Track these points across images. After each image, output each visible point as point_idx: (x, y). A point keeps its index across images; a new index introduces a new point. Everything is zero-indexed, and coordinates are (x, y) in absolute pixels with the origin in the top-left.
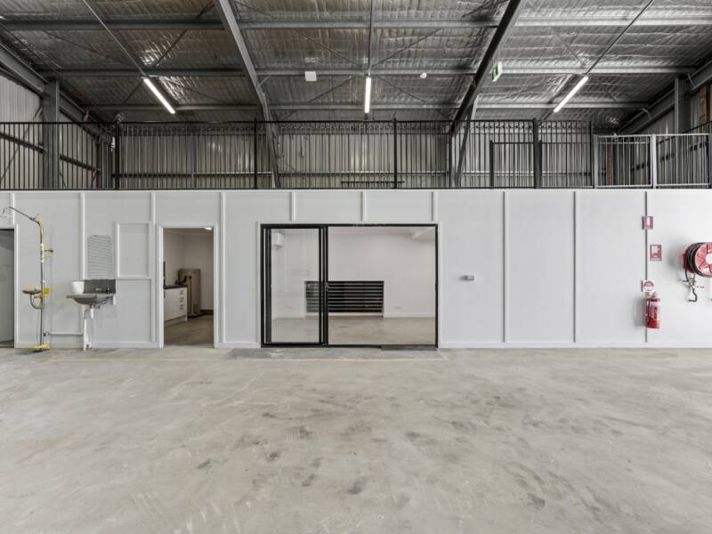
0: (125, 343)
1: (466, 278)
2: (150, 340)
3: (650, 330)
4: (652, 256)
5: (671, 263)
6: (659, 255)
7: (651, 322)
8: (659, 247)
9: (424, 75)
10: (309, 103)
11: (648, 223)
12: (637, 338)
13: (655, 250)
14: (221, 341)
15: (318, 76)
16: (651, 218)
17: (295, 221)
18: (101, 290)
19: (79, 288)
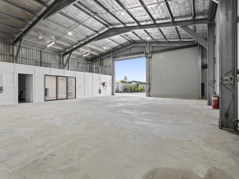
0: (6, 104)
2: (15, 102)
3: (100, 94)
9: (65, 45)
14: (35, 101)
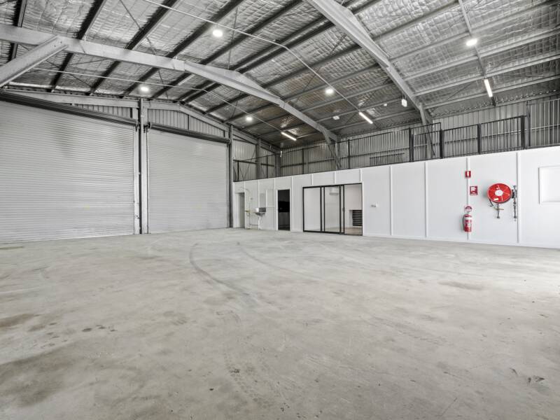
1: (372, 206)
3: (466, 233)
4: (471, 193)
5: (485, 196)
6: (476, 192)
7: (466, 229)
8: (476, 187)
9: (386, 105)
10: (346, 125)
11: (468, 175)
12: (462, 237)
13: (473, 189)
14: (292, 229)
15: (340, 117)
16: (470, 172)
17: (313, 185)
18: (263, 210)
19: (258, 210)
